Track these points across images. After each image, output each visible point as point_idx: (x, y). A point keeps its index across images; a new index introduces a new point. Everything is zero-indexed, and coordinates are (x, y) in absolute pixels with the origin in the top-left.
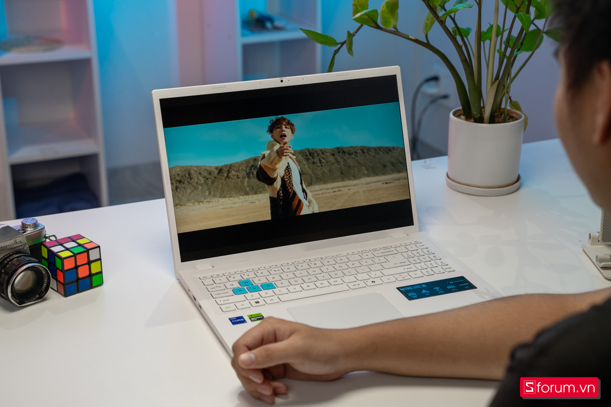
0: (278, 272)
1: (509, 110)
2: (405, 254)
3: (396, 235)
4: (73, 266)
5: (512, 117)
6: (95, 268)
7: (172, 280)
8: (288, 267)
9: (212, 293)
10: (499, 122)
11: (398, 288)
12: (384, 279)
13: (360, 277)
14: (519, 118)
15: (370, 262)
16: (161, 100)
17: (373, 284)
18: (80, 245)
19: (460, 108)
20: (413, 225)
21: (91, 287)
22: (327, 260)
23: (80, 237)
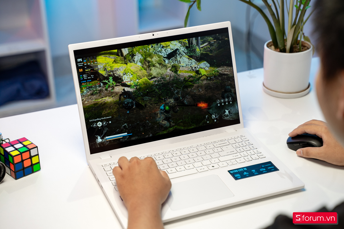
1: (302, 42)
2: (234, 145)
3: (229, 131)
4: (20, 160)
5: (305, 47)
6: (35, 160)
8: (159, 156)
9: (110, 177)
10: (297, 52)
11: (229, 171)
12: (220, 164)
13: (205, 163)
14: (309, 47)
15: (211, 151)
16: (75, 51)
17: (213, 168)
18: (24, 146)
19: (271, 40)
20: (240, 123)
21: (33, 172)
22: (184, 150)
23: (25, 139)
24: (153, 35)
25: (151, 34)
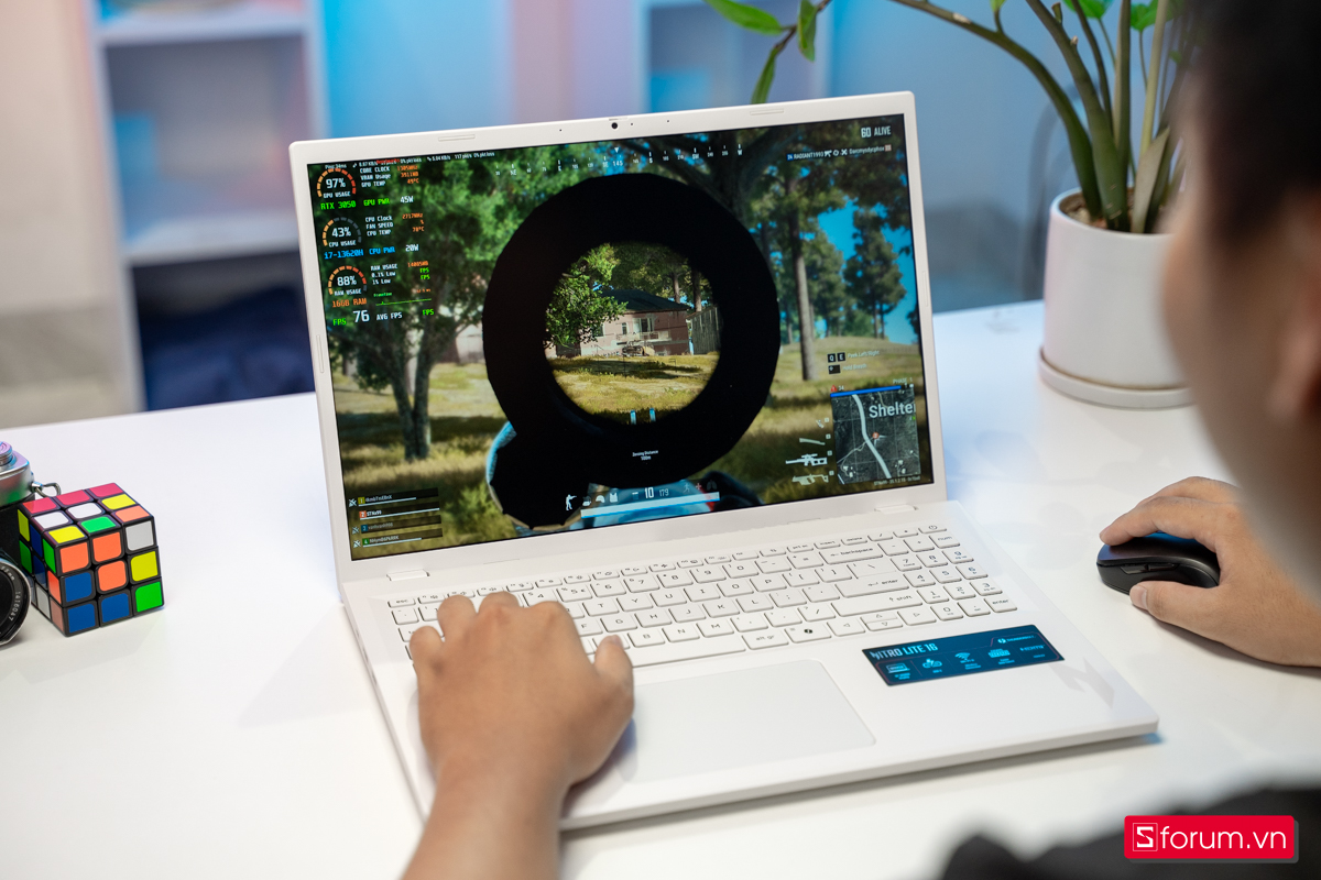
0: (580, 595)
2: (899, 560)
3: (886, 509)
4: (85, 563)
6: (141, 568)
7: (333, 599)
8: (608, 582)
11: (866, 652)
12: (838, 624)
13: (778, 616)
15: (810, 576)
16: (310, 167)
17: (809, 636)
18: (107, 512)
19: (1077, 190)
20: (932, 482)
21: (133, 612)
22: (707, 567)
23: (114, 490)
24: (615, 126)
25: (607, 121)
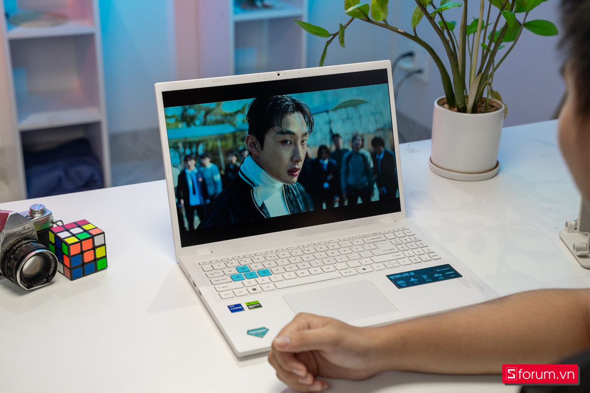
0: (273, 258)
1: (490, 99)
2: (393, 241)
3: (385, 220)
4: (79, 251)
5: (493, 107)
6: (100, 253)
7: (173, 264)
8: (283, 253)
9: (211, 280)
10: (482, 112)
11: (388, 276)
12: (374, 266)
13: (351, 264)
14: (498, 107)
15: (360, 248)
16: (164, 93)
17: (364, 271)
18: (85, 231)
19: (444, 96)
20: (400, 211)
21: (96, 270)
22: (320, 246)
23: (86, 222)
24: (279, 75)
25: (276, 73)
